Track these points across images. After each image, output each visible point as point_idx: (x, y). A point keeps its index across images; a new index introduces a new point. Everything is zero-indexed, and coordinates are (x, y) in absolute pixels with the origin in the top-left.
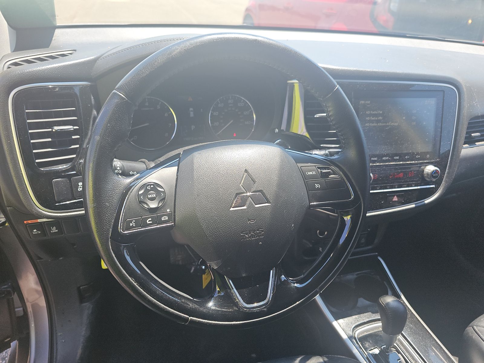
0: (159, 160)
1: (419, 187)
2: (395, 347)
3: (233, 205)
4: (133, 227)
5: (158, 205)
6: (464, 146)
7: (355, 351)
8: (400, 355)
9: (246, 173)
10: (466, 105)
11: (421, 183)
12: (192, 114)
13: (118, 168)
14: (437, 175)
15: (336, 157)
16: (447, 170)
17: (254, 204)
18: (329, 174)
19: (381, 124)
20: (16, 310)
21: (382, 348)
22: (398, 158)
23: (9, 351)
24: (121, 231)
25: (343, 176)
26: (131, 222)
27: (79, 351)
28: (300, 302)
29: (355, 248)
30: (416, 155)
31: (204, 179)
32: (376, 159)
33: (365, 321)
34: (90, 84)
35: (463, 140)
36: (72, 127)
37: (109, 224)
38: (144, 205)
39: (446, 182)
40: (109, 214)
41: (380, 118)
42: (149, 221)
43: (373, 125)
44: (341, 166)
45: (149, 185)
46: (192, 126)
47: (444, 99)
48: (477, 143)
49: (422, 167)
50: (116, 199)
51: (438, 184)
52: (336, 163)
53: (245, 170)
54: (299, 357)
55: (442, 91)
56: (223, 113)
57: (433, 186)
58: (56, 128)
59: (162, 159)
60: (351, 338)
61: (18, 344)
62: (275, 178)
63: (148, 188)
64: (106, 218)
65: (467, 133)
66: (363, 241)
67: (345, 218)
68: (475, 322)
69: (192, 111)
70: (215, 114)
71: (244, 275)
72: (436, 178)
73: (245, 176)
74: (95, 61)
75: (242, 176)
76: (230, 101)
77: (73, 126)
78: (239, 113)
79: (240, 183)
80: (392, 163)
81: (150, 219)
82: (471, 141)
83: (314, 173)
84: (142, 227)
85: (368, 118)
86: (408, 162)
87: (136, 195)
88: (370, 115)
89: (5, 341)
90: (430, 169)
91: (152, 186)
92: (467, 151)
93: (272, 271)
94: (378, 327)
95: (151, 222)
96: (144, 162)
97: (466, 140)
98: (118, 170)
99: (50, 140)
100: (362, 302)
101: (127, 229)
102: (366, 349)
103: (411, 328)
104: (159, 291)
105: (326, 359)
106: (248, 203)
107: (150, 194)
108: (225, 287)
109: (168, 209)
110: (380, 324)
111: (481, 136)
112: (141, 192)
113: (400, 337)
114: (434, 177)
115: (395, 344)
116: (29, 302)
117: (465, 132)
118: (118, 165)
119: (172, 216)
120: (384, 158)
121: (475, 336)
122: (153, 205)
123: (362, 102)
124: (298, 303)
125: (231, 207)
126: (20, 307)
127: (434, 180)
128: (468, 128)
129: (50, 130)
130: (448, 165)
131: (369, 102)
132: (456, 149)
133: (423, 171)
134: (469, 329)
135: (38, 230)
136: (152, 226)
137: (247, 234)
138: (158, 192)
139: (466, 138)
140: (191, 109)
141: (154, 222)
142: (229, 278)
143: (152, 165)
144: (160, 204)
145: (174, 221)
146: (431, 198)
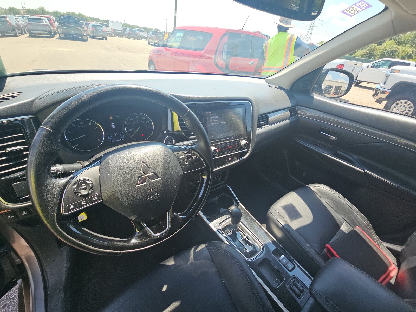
0: (91, 160)
1: (240, 152)
2: (239, 229)
3: (138, 183)
4: (72, 209)
5: (89, 192)
6: (257, 129)
7: (221, 236)
8: (241, 232)
9: (143, 164)
10: (255, 110)
11: (240, 149)
12: (114, 127)
13: (60, 171)
14: (247, 145)
15: (194, 146)
16: (251, 142)
17: (150, 180)
18: (192, 156)
19: (218, 123)
20: (15, 261)
21: (233, 231)
22: (228, 139)
23: (17, 285)
24: (64, 213)
25: (199, 156)
26: (70, 206)
27: (64, 277)
28: (185, 225)
29: (210, 191)
30: (237, 136)
31: (117, 171)
32: (218, 141)
33: (224, 219)
34: (32, 117)
35: (256, 126)
36: (21, 147)
37: (53, 211)
38: (78, 194)
39: (252, 147)
40: (52, 205)
41: (218, 120)
42: (84, 203)
43: (214, 124)
44: (197, 150)
45: (80, 181)
46: (115, 133)
47: (245, 108)
48: (263, 127)
49: (240, 142)
50: (56, 194)
51: (248, 149)
52: (195, 149)
53: (142, 162)
54: (193, 247)
55: (244, 104)
56: (133, 124)
57: (246, 150)
58: (9, 149)
59: (93, 159)
60: (218, 230)
61: (22, 281)
62: (161, 163)
63: (80, 183)
64: (50, 208)
65: (258, 122)
66: (220, 180)
67: (203, 177)
68: (271, 208)
69: (113, 124)
70: (128, 125)
71: (152, 219)
72: (247, 146)
73: (143, 165)
74: (33, 101)
75: (141, 166)
76: (137, 117)
77: (23, 146)
78: (143, 123)
79: (141, 170)
80: (226, 142)
81: (84, 201)
82: (260, 126)
83: (184, 156)
84: (79, 207)
85: (211, 121)
86: (233, 140)
87: (71, 189)
88: (212, 119)
89: (13, 281)
90: (243, 142)
91: (82, 181)
92: (259, 131)
93: (168, 213)
94: (229, 222)
95: (86, 203)
96: (80, 163)
97: (258, 126)
98: (61, 172)
99: (6, 158)
100: (222, 210)
101: (68, 211)
102: (226, 233)
103: (245, 218)
104: (98, 242)
105: (207, 245)
106: (147, 180)
107: (82, 186)
108: (142, 228)
109: (96, 192)
110: (230, 220)
111: (264, 123)
112: (74, 187)
113: (240, 223)
114: (246, 146)
115: (238, 227)
116: (22, 256)
117: (257, 123)
118: (60, 169)
119: (100, 196)
120: (222, 140)
121: (271, 215)
122: (85, 193)
123: (208, 113)
124: (184, 226)
125: (137, 185)
126: (17, 259)
127: (246, 147)
128: (258, 120)
129: (5, 151)
130: (251, 139)
131: (211, 113)
132: (254, 130)
133: (241, 144)
134: (269, 212)
135: (11, 215)
136: (87, 205)
137: (149, 197)
138: (88, 184)
139: (258, 125)
140: (113, 123)
141: (88, 202)
142: (143, 222)
143: (86, 163)
144: (90, 191)
145: (102, 199)
146: (244, 157)
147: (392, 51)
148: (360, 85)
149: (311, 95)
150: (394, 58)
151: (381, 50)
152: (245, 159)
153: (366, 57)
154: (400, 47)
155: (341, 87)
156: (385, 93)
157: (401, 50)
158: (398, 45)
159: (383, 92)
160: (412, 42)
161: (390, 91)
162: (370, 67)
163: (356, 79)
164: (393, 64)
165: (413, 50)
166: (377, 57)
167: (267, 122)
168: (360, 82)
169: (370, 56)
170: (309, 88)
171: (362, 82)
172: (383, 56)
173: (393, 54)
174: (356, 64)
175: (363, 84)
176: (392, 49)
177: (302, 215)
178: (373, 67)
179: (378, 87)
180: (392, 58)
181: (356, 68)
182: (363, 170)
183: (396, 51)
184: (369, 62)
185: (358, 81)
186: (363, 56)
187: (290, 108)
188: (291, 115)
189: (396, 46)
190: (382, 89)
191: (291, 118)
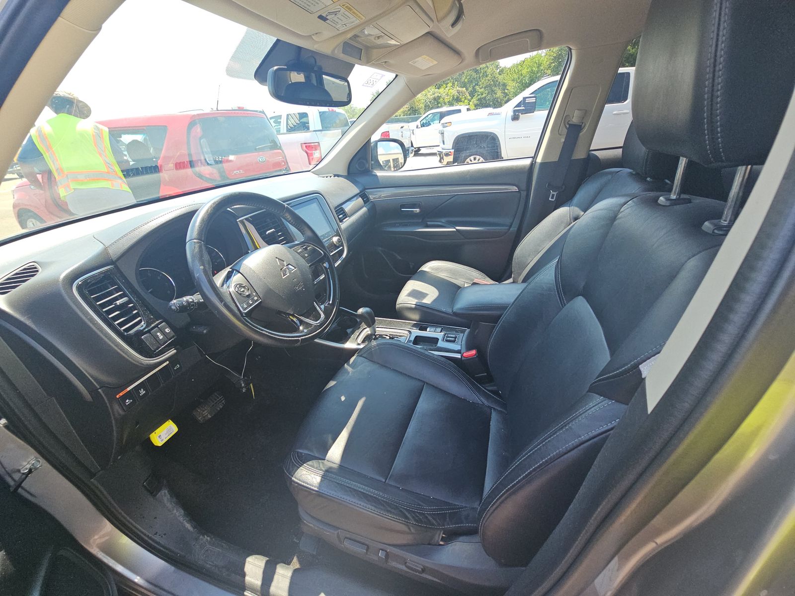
1: (337, 251)
2: (377, 335)
3: (283, 275)
4: (246, 308)
6: (341, 224)
9: (277, 259)
10: (329, 202)
11: (337, 248)
14: (340, 240)
16: (342, 237)
17: (291, 271)
18: (307, 247)
24: (243, 311)
25: (313, 246)
26: (244, 305)
30: (326, 235)
33: (358, 334)
35: (338, 221)
39: (345, 243)
42: (251, 302)
47: (319, 202)
48: (344, 221)
49: (332, 239)
53: (275, 258)
55: (316, 198)
57: (342, 247)
60: (358, 345)
65: (338, 216)
72: (341, 243)
74: (105, 249)
75: (276, 261)
79: (278, 264)
82: (341, 220)
83: (301, 250)
84: (250, 306)
87: (236, 292)
90: (335, 239)
92: (343, 226)
93: (315, 303)
101: (245, 310)
105: (357, 355)
106: (288, 272)
109: (253, 293)
111: (343, 216)
114: (339, 243)
119: (258, 296)
125: (282, 277)
127: (340, 245)
128: (336, 213)
129: (113, 306)
130: (341, 234)
132: (339, 226)
133: (333, 242)
135: (129, 399)
136: (254, 304)
137: (296, 287)
139: (339, 219)
141: (253, 301)
145: (261, 299)
146: (344, 256)
147: (435, 99)
148: (420, 154)
149: (373, 173)
150: (441, 107)
151: (422, 101)
152: (346, 257)
153: (410, 115)
154: (441, 90)
155: (398, 158)
156: (450, 155)
157: (444, 94)
158: (438, 88)
159: (447, 155)
160: (452, 79)
161: (453, 150)
162: (420, 126)
163: (412, 146)
164: (442, 115)
165: (457, 90)
166: (422, 111)
167: (345, 215)
168: (419, 149)
169: (414, 112)
170: (367, 165)
171: (421, 149)
172: (427, 108)
173: (437, 102)
174: (402, 127)
175: (423, 151)
176: (433, 96)
177: (428, 293)
178: (423, 125)
179: (439, 149)
180: (438, 107)
181: (404, 132)
182: (455, 228)
183: (439, 97)
184: (416, 120)
185: (415, 148)
186: (405, 113)
187: (360, 194)
188: (365, 202)
189: (437, 90)
190: (444, 151)
191: (366, 205)
